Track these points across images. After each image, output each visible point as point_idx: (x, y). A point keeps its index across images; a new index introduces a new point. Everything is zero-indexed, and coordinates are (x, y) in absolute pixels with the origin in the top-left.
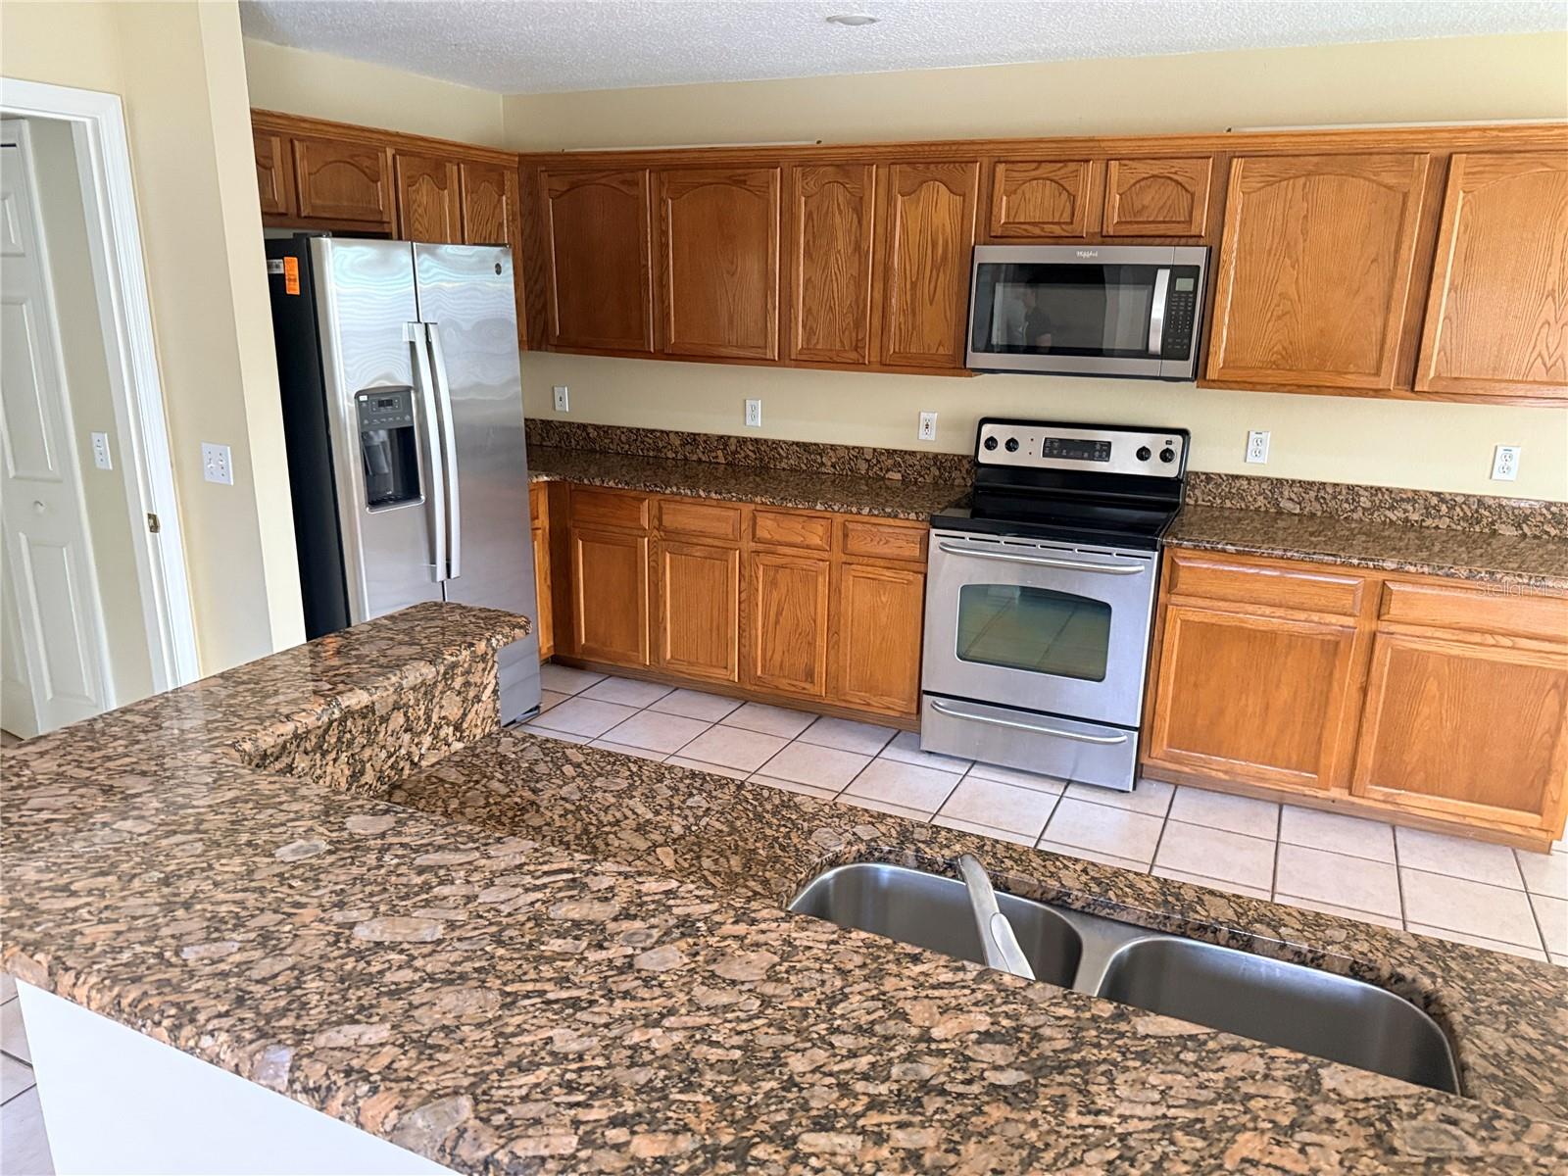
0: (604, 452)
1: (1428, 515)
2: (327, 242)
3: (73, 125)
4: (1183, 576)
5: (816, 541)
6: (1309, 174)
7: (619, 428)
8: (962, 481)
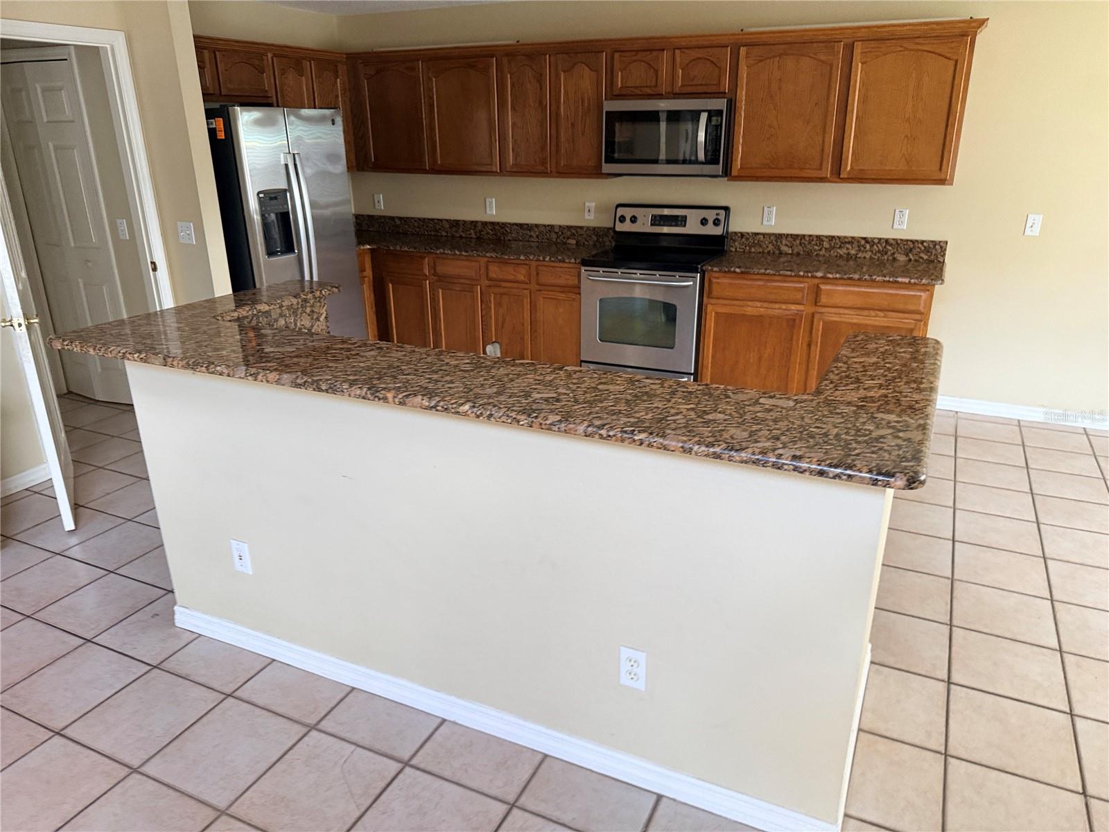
0: (405, 234)
1: (859, 250)
2: (238, 109)
3: (100, 49)
4: (715, 287)
5: (522, 278)
6: (780, 55)
7: (413, 218)
8: (609, 243)
